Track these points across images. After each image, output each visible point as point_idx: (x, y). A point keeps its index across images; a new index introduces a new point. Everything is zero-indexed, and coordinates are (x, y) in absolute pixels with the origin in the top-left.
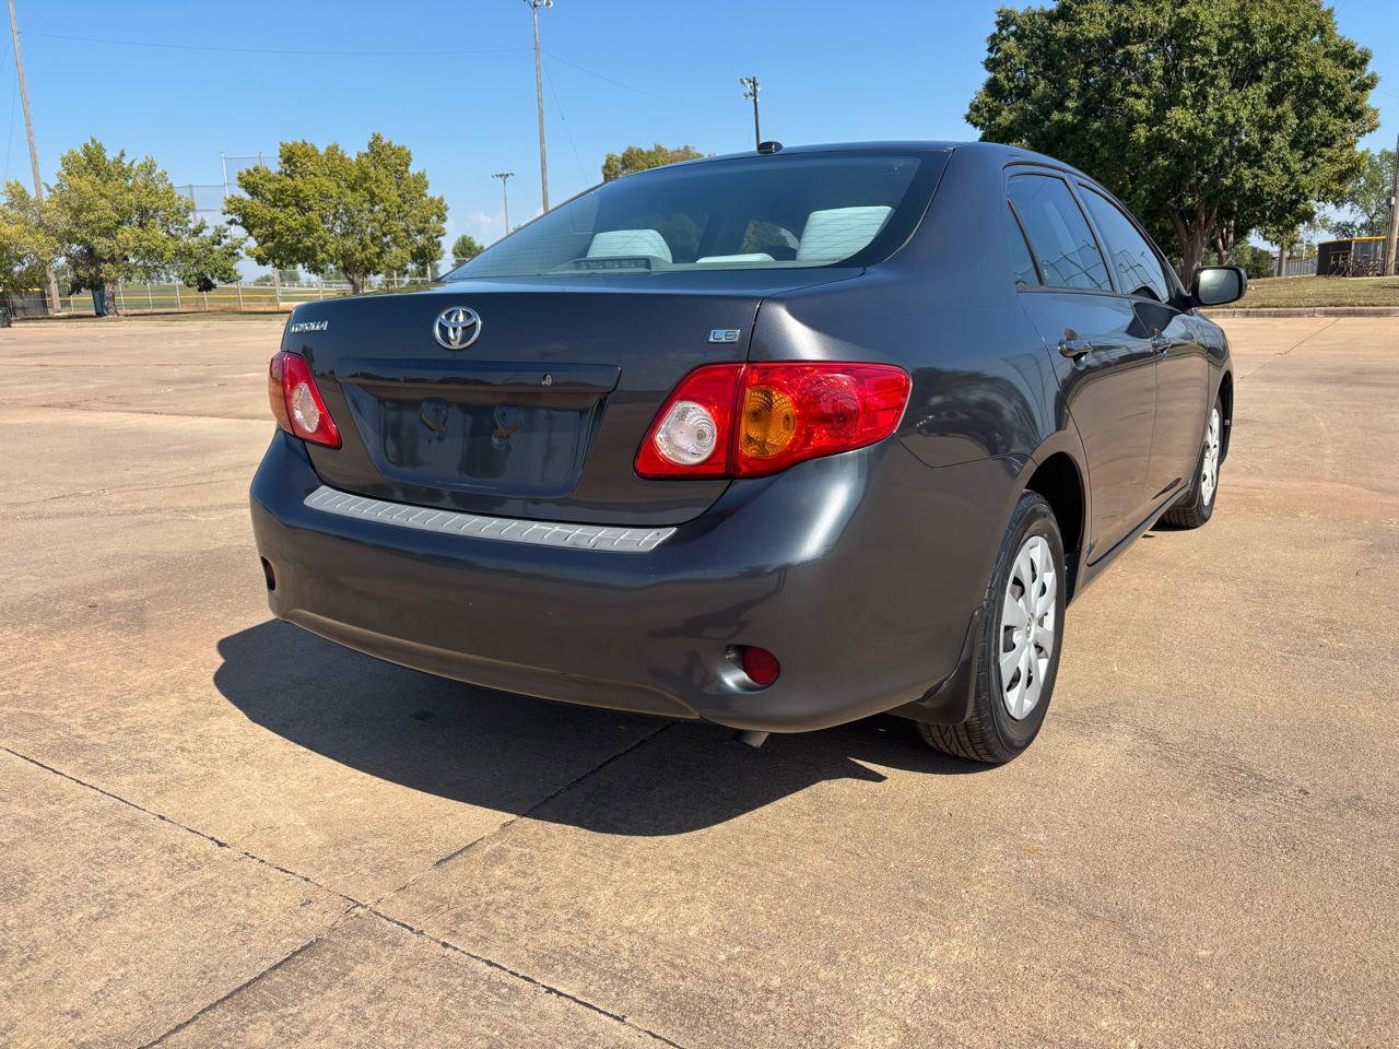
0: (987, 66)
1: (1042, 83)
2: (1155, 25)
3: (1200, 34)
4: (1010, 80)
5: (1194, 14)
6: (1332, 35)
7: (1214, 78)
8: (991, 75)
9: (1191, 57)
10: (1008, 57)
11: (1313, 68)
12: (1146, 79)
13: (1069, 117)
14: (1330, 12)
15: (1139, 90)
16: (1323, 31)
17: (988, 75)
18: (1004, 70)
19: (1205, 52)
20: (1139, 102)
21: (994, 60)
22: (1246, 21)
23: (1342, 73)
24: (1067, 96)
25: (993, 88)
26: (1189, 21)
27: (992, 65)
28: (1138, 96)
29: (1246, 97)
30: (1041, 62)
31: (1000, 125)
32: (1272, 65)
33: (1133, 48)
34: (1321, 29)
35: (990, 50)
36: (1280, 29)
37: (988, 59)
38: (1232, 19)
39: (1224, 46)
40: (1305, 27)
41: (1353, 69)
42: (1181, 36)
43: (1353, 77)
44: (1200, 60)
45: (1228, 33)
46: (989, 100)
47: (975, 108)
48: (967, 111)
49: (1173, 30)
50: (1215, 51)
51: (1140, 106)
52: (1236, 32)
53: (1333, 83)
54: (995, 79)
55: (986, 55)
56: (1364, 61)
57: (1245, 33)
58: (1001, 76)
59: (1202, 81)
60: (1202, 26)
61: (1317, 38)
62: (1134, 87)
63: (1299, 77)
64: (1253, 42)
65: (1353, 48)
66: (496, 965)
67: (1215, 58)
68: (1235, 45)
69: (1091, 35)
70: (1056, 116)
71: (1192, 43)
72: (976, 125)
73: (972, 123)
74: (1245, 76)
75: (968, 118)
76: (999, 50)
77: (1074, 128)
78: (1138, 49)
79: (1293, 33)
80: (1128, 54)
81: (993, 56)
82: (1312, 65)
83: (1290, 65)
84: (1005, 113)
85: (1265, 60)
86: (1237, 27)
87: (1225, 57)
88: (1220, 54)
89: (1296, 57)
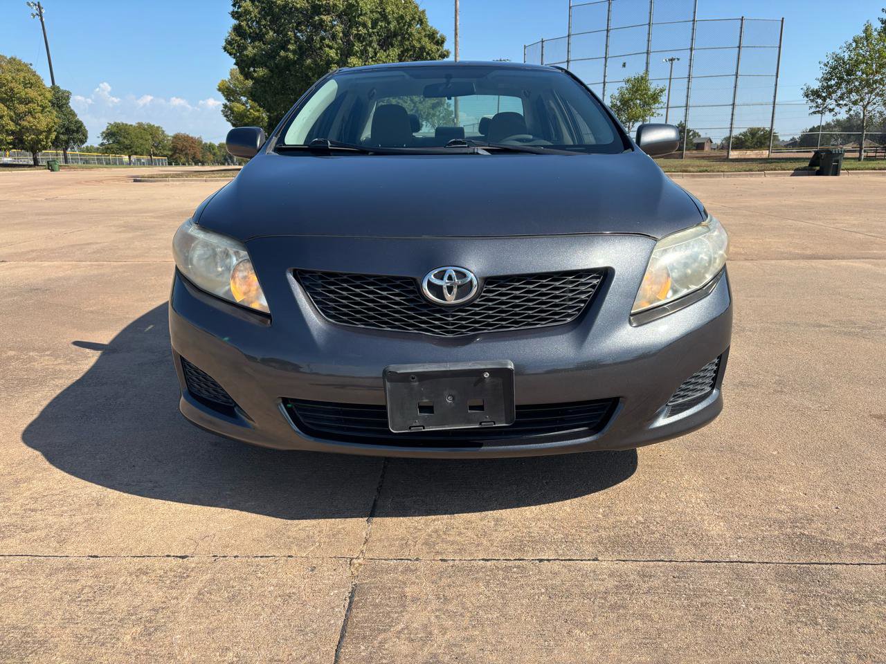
0: (233, 16)
1: (271, 33)
2: (335, 5)
3: (361, 15)
4: (250, 27)
6: (427, 26)
7: (371, 42)
8: (236, 22)
9: (357, 27)
10: (247, 12)
11: (420, 42)
12: (334, 37)
13: (291, 56)
14: (424, 11)
15: (331, 44)
17: (235, 22)
18: (246, 20)
19: (364, 25)
20: (331, 51)
21: (237, 12)
22: (384, 10)
23: (434, 47)
24: (288, 42)
25: (237, 29)
26: (354, 5)
27: (235, 15)
28: (331, 48)
29: (389, 55)
30: (268, 18)
31: (247, 56)
32: (399, 38)
33: (324, 18)
34: (421, 21)
35: (234, 5)
36: (402, 17)
37: (233, 12)
38: (377, 8)
39: (374, 24)
40: (414, 19)
41: (438, 45)
42: (350, 15)
43: (438, 50)
44: (363, 31)
45: (376, 16)
46: (238, 38)
47: (229, 43)
48: (224, 44)
49: (344, 11)
50: (370, 26)
51: (332, 53)
52: (380, 16)
53: (430, 52)
54: (240, 25)
55: (231, 9)
56: (443, 42)
57: (384, 17)
58: (244, 24)
59: (364, 43)
60: (361, 11)
61: (419, 26)
62: (327, 41)
63: (414, 47)
64: (389, 23)
65: (437, 33)
66: (491, 560)
68: (380, 23)
69: (298, 6)
70: (282, 53)
71: (357, 19)
72: (230, 54)
73: (228, 52)
74: (385, 44)
75: (225, 48)
76: (239, 7)
77: (295, 62)
78: (327, 19)
79: (408, 21)
80: (322, 21)
81: (236, 10)
82: (419, 40)
83: (408, 39)
84: (250, 48)
85: (395, 35)
86: (380, 13)
87: (375, 30)
88: (373, 28)
89: (411, 35)
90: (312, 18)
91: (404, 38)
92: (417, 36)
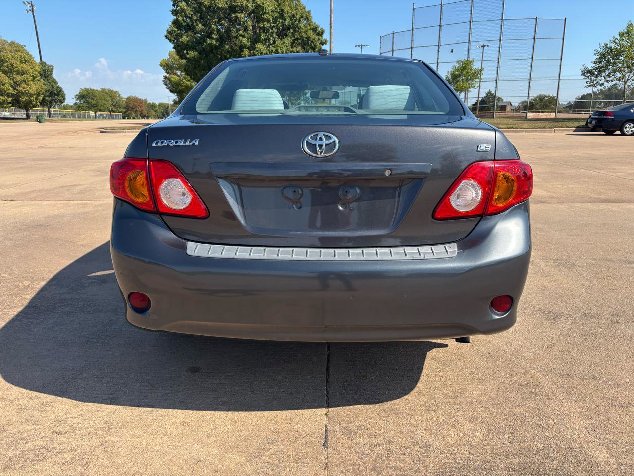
0: (173, 13)
1: (200, 25)
2: (247, 6)
3: (266, 13)
4: (185, 22)
5: (263, 3)
6: (311, 22)
7: (272, 33)
8: (175, 18)
9: (263, 22)
10: (183, 11)
11: (306, 34)
12: (246, 29)
13: (214, 42)
14: (309, 12)
15: (243, 34)
16: (308, 20)
18: (181, 16)
19: (268, 21)
20: (244, 39)
21: (175, 10)
22: (282, 11)
23: (317, 37)
24: (212, 33)
25: (176, 23)
26: (261, 6)
27: (175, 13)
28: (243, 37)
29: (284, 43)
30: (198, 15)
31: (182, 42)
32: (292, 30)
33: (239, 15)
34: (307, 19)
35: (174, 5)
36: (293, 16)
37: (173, 10)
38: (276, 9)
39: (275, 20)
40: (302, 17)
41: (319, 36)
42: (257, 13)
43: (319, 39)
44: (267, 25)
45: (276, 15)
46: (176, 30)
47: (170, 32)
48: (166, 33)
49: (253, 10)
51: (245, 40)
53: (313, 41)
54: (177, 19)
55: (172, 8)
56: (322, 33)
57: (282, 15)
58: (180, 19)
59: (268, 34)
60: (266, 10)
61: (305, 22)
62: (241, 32)
63: (302, 37)
64: (285, 20)
65: (318, 27)
67: (272, 25)
68: (279, 20)
69: (220, 6)
70: (208, 41)
71: (263, 17)
72: (170, 41)
73: (169, 39)
74: (282, 34)
75: (166, 37)
76: (177, 7)
77: (217, 47)
78: (241, 16)
79: (298, 18)
80: (237, 18)
81: (175, 9)
82: (306, 32)
83: (298, 31)
84: (184, 37)
85: (289, 28)
86: (278, 13)
87: (275, 25)
88: (274, 23)
89: (300, 28)
90: (230, 15)
91: (295, 31)
92: (304, 29)
